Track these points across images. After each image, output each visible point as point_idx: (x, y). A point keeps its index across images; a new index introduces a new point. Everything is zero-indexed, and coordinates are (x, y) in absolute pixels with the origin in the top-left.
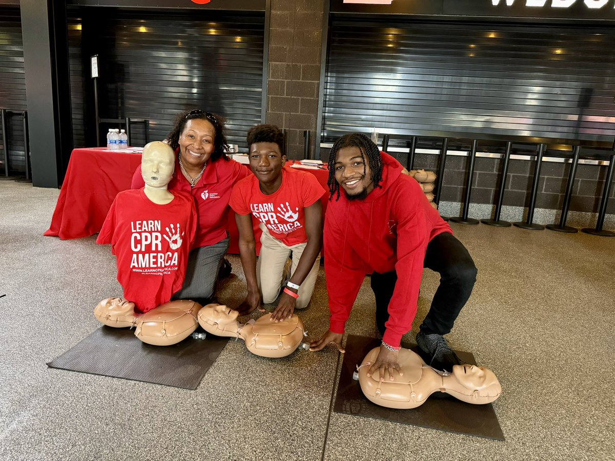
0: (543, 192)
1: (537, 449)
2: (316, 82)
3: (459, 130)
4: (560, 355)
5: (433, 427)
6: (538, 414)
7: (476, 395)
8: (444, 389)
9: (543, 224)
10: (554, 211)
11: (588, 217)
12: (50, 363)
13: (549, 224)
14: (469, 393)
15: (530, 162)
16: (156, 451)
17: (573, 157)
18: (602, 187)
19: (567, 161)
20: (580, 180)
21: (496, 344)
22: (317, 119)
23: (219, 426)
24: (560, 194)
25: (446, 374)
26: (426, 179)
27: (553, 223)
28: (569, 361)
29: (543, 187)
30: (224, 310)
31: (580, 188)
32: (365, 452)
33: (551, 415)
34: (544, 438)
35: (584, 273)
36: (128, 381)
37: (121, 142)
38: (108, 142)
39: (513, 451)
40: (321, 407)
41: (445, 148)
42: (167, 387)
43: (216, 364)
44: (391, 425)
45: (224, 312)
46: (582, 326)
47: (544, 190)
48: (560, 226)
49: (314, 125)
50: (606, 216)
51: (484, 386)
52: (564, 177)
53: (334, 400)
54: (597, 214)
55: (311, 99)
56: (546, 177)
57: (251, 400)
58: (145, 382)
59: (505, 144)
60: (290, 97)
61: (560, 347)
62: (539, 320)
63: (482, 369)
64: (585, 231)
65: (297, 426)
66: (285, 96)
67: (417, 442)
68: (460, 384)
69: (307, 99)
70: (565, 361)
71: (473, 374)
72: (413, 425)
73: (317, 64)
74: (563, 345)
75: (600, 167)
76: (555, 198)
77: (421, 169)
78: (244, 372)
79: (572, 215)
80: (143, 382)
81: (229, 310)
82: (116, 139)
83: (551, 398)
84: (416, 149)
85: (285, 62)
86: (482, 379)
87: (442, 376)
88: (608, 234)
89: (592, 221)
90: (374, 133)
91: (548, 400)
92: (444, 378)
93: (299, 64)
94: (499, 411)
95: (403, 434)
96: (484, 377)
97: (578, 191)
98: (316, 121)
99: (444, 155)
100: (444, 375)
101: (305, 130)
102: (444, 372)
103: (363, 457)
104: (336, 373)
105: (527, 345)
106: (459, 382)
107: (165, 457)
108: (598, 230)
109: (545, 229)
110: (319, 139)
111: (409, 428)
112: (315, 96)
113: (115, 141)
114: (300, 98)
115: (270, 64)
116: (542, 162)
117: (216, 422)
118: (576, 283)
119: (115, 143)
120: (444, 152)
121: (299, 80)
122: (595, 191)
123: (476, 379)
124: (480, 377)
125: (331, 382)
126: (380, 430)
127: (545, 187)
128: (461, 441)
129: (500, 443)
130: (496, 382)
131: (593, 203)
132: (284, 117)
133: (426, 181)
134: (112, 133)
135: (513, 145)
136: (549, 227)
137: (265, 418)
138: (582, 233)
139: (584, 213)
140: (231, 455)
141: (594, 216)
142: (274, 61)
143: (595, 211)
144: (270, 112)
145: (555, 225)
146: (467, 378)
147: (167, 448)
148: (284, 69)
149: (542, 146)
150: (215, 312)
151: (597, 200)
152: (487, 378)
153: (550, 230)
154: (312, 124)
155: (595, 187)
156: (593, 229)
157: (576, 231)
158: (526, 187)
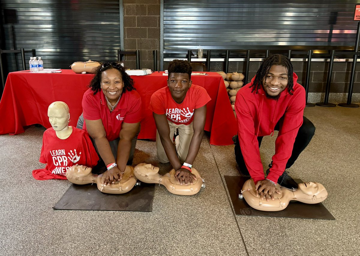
0: (312, 82)
1: (353, 222)
2: (158, 16)
3: (256, 44)
4: (349, 175)
5: (295, 217)
6: (348, 205)
7: (315, 198)
8: (296, 198)
9: (314, 103)
10: (320, 94)
11: (341, 96)
12: (54, 207)
13: (317, 102)
14: (311, 197)
15: (303, 63)
16: (148, 244)
17: (330, 57)
18: (349, 76)
19: (326, 60)
20: (335, 72)
21: (312, 173)
22: (160, 42)
23: (176, 228)
24: (323, 82)
25: (294, 190)
26: (239, 78)
27: (319, 102)
28: (355, 178)
29: (312, 79)
30: (150, 167)
31: (335, 78)
32: (263, 232)
33: (355, 205)
34: (355, 216)
35: (348, 130)
36: (109, 211)
37: (39, 66)
38: (30, 67)
39: (341, 224)
40: (228, 213)
41: (248, 57)
42: (134, 212)
43: (155, 198)
44: (272, 219)
45: (150, 168)
46: (356, 159)
47: (313, 81)
48: (325, 103)
49: (158, 46)
50: (353, 94)
51: (318, 192)
52: (325, 71)
53: (234, 210)
54: (347, 94)
55: (154, 29)
56: (313, 72)
57: (186, 214)
58: (119, 211)
59: (287, 52)
60: (140, 27)
61: (348, 171)
62: (331, 158)
63: (315, 183)
64: (340, 105)
65: (219, 224)
66: (136, 27)
67: (289, 225)
68: (305, 194)
69: (152, 28)
70: (353, 178)
71: (311, 187)
72: (283, 217)
73: (158, 4)
74: (349, 170)
75: (347, 63)
76: (320, 85)
77: (235, 72)
78: (174, 200)
79: (331, 95)
80: (118, 211)
81: (153, 166)
82: (36, 64)
83: (352, 197)
84: (229, 59)
85: (135, 3)
86: (317, 188)
87: (293, 192)
88: (354, 106)
89: (344, 99)
90: (200, 50)
91: (351, 198)
92: (294, 192)
93: (145, 4)
94: (327, 206)
95: (279, 222)
96: (317, 187)
97: (334, 79)
98: (160, 43)
99: (248, 61)
100: (293, 191)
101: (153, 50)
102: (293, 189)
103: (263, 235)
104: (228, 196)
105: (329, 172)
106: (304, 193)
107: (155, 246)
108: (349, 104)
109: (316, 106)
110: (162, 56)
111: (282, 219)
112: (158, 26)
113: (36, 65)
114: (147, 28)
115: (124, 5)
116: (311, 62)
117: (173, 226)
118: (345, 136)
119: (36, 66)
120: (248, 60)
121: (146, 15)
122: (345, 79)
123: (313, 189)
124: (315, 188)
125: (227, 201)
126: (267, 221)
127: (313, 78)
128: (312, 222)
129: (333, 221)
130: (324, 189)
131: (344, 86)
132: (137, 42)
133: (239, 80)
134: (33, 60)
135: (292, 52)
136: (318, 104)
137: (200, 222)
138: (339, 106)
139: (338, 93)
140: (191, 241)
141: (345, 95)
142: (127, 3)
143: (345, 92)
144: (126, 38)
145: (321, 103)
146: (308, 189)
147: (153, 241)
148: (135, 8)
149: (310, 52)
150: (145, 168)
151: (346, 84)
152: (319, 188)
153: (319, 106)
154: (157, 46)
155: (344, 77)
156: (345, 104)
157: (335, 105)
158: (301, 80)
